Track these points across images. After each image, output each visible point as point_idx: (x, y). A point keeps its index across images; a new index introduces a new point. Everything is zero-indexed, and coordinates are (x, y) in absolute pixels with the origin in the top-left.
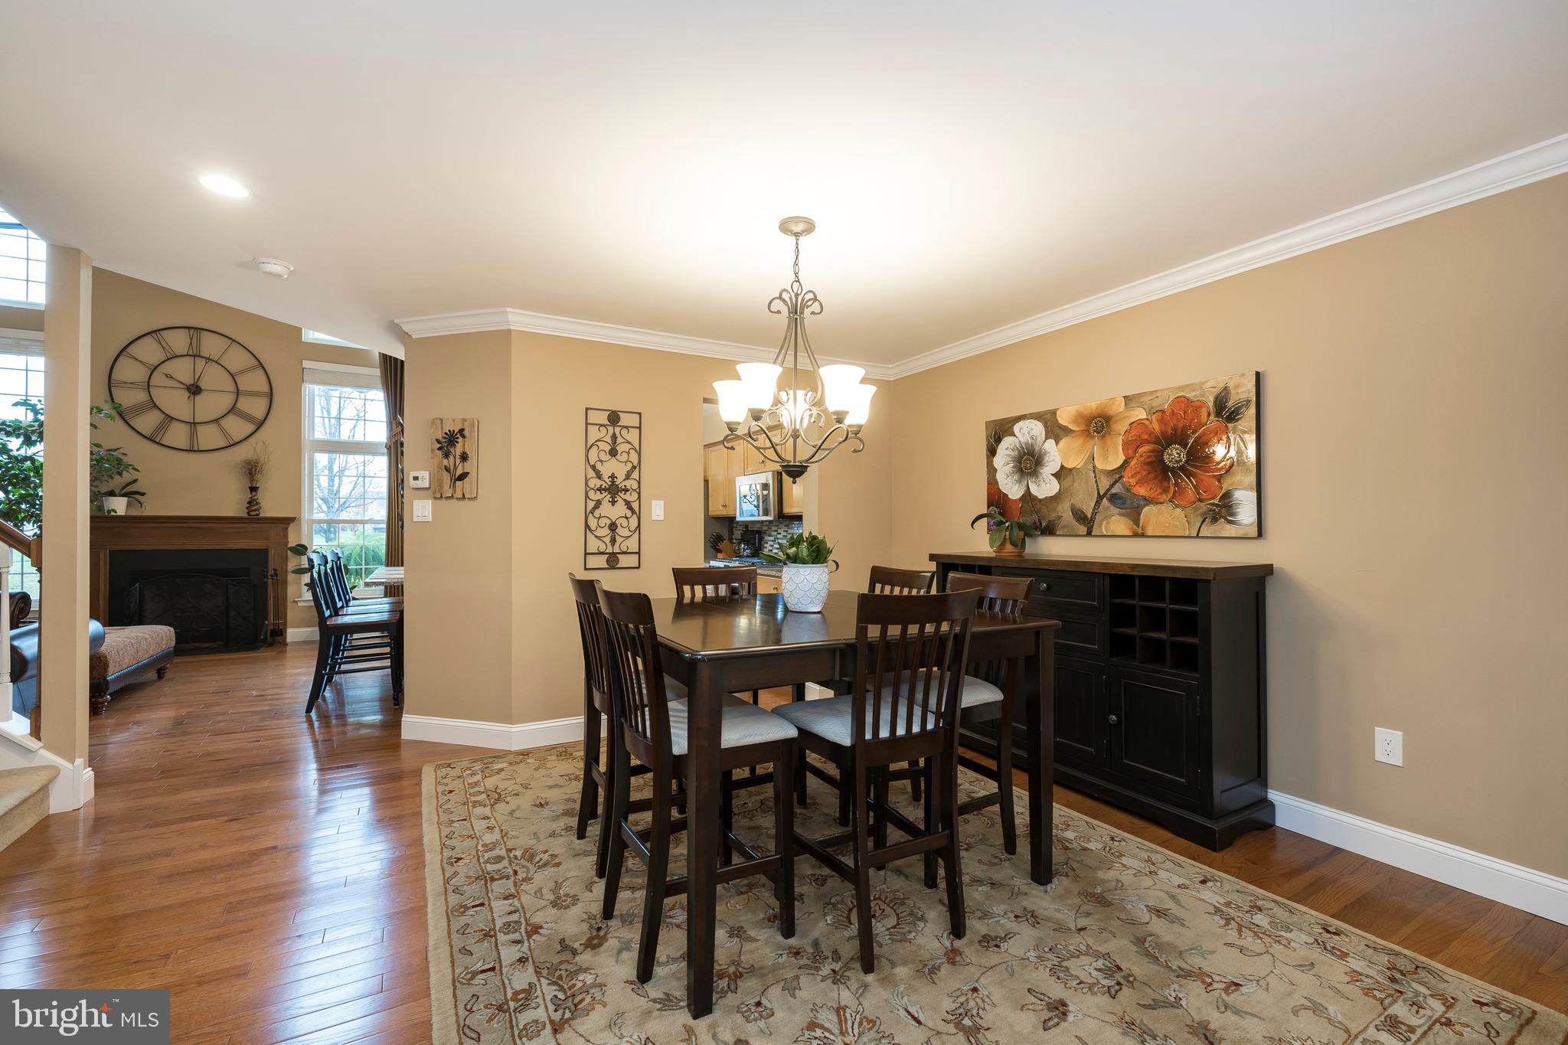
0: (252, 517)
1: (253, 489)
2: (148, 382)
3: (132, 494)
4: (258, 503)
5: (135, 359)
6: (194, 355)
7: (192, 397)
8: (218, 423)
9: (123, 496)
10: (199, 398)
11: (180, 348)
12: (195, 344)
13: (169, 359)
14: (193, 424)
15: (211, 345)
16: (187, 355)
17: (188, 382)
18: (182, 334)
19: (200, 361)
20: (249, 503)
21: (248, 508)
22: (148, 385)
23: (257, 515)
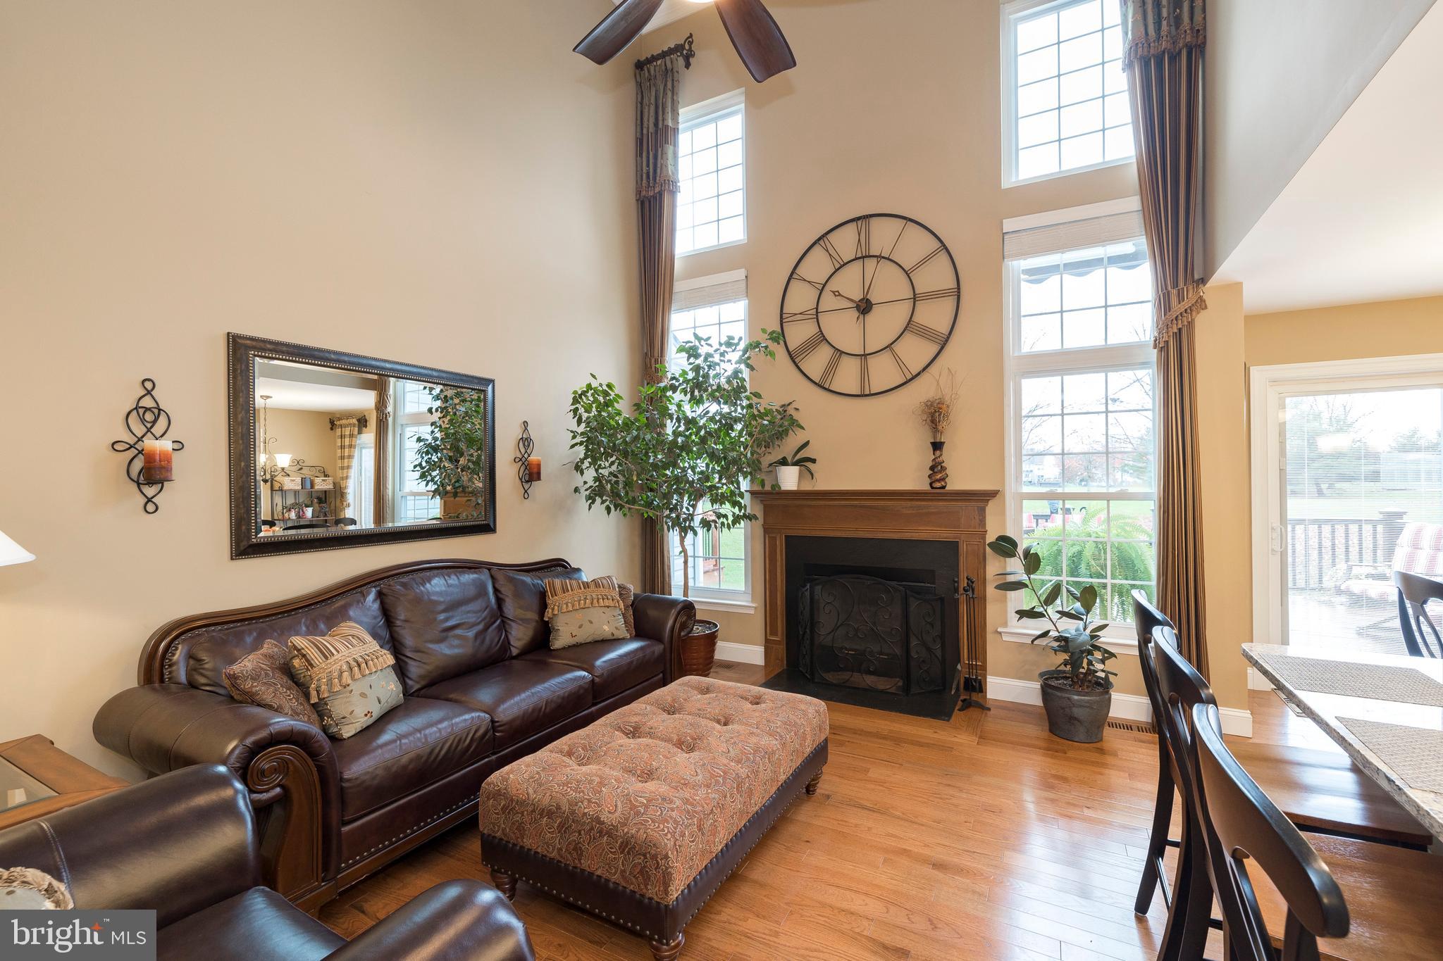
1: (937, 446)
2: (817, 308)
3: (803, 462)
4: (944, 469)
5: (805, 280)
6: (863, 257)
7: (862, 316)
8: (892, 350)
9: (795, 464)
10: (870, 318)
11: (847, 251)
12: (864, 240)
13: (837, 270)
14: (864, 356)
15: (883, 236)
16: (856, 259)
17: (857, 296)
18: (851, 230)
19: (870, 264)
20: (932, 468)
21: (930, 476)
22: (817, 312)
23: (944, 487)
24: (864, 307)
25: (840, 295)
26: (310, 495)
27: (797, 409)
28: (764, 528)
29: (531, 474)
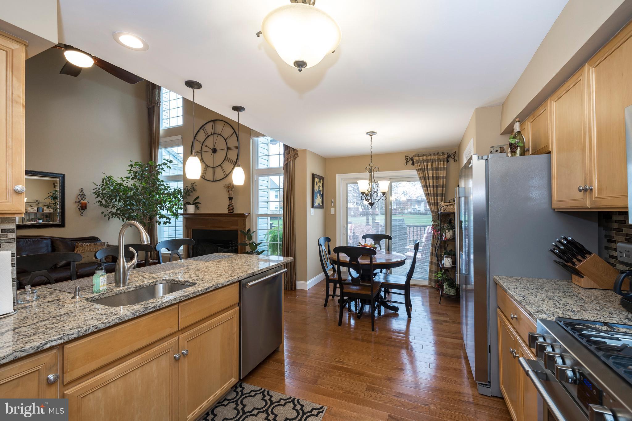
0: (231, 213)
1: (231, 199)
2: (201, 151)
3: (196, 204)
4: (233, 206)
5: (198, 141)
6: (214, 134)
7: (213, 154)
8: (221, 166)
9: (193, 204)
10: (216, 155)
11: (210, 131)
12: (214, 129)
13: (207, 138)
14: (214, 168)
15: (219, 127)
16: (212, 134)
17: (212, 147)
18: (210, 124)
19: (216, 136)
20: (229, 206)
21: (228, 208)
22: (201, 152)
23: (233, 212)
24: (214, 151)
25: (207, 146)
26: (43, 215)
27: (195, 185)
28: (186, 227)
29: (83, 207)
